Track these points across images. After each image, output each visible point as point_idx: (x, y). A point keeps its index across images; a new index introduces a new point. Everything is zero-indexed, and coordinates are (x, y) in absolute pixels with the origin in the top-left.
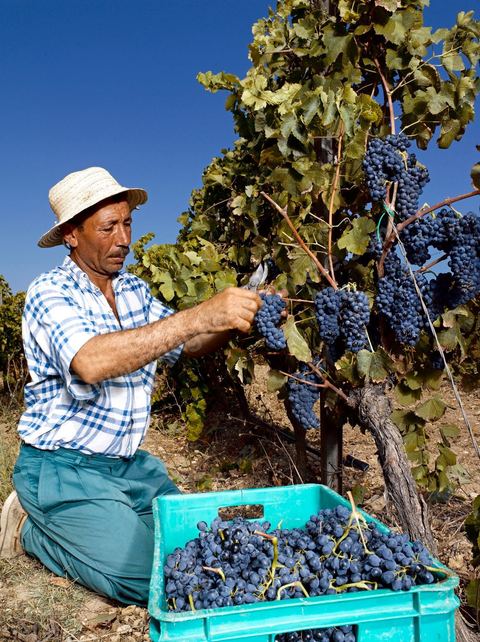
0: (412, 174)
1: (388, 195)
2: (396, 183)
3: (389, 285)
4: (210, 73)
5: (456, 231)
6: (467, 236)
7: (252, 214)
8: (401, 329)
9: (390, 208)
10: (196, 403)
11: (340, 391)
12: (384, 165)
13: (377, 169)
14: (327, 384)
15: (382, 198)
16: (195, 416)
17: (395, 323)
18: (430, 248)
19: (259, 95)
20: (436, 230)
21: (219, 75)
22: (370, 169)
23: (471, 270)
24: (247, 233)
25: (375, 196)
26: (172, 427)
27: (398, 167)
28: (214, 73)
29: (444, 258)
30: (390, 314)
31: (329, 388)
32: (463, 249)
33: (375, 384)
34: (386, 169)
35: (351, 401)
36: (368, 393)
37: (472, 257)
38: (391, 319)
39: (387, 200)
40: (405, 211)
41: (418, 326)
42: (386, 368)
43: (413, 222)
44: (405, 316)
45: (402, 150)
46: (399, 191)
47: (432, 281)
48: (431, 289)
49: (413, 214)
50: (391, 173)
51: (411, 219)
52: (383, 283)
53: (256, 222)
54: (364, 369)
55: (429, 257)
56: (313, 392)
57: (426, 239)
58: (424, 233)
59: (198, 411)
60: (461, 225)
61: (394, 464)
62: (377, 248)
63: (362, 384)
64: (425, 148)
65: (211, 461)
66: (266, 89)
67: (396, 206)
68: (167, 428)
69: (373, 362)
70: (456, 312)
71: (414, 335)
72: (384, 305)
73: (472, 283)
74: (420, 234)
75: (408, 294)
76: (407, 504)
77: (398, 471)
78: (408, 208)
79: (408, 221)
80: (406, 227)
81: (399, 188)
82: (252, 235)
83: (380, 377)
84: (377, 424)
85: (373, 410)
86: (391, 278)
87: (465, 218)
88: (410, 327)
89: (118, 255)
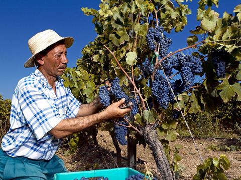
0: (166, 41)
1: (156, 48)
2: (159, 44)
3: (157, 83)
4: (87, 8)
5: (183, 61)
6: (188, 63)
7: (102, 61)
8: (161, 101)
9: (157, 53)
10: (75, 138)
11: (136, 129)
12: (155, 36)
13: (152, 38)
14: (131, 126)
15: (154, 49)
16: (74, 144)
17: (159, 99)
18: (173, 69)
19: (106, 12)
20: (175, 62)
21: (91, 9)
22: (149, 38)
23: (189, 76)
24: (99, 70)
25: (151, 48)
26: (66, 153)
27: (160, 37)
28: (88, 8)
29: (178, 73)
30: (157, 95)
31: (131, 128)
32: (186, 68)
33: (151, 125)
34: (155, 38)
35: (141, 132)
36: (148, 129)
37: (190, 72)
38: (157, 97)
39: (156, 50)
40: (163, 54)
41: (168, 101)
42: (155, 118)
43: (166, 59)
44: (163, 96)
45: (162, 32)
46: (161, 47)
47: (173, 83)
48: (173, 86)
49: (166, 56)
50: (158, 40)
51: (165, 57)
52: (154, 83)
53: (103, 66)
54: (146, 118)
55: (172, 73)
56: (125, 130)
57: (172, 65)
58: (171, 63)
59: (75, 141)
60: (185, 59)
61: (160, 157)
62: (152, 69)
63: (145, 125)
64: (169, 33)
65: (82, 165)
66: (109, 9)
67: (159, 53)
68: (64, 153)
69: (150, 116)
70: (183, 94)
71: (167, 104)
72: (154, 91)
73: (190, 81)
74: (169, 63)
75: (164, 87)
76: (166, 173)
77: (162, 159)
78: (164, 53)
79: (164, 58)
80: (163, 61)
81: (160, 46)
82: (101, 71)
83: (153, 122)
84: (152, 140)
85: (150, 135)
86: (157, 81)
87: (186, 56)
88: (165, 100)
89: (63, 68)
